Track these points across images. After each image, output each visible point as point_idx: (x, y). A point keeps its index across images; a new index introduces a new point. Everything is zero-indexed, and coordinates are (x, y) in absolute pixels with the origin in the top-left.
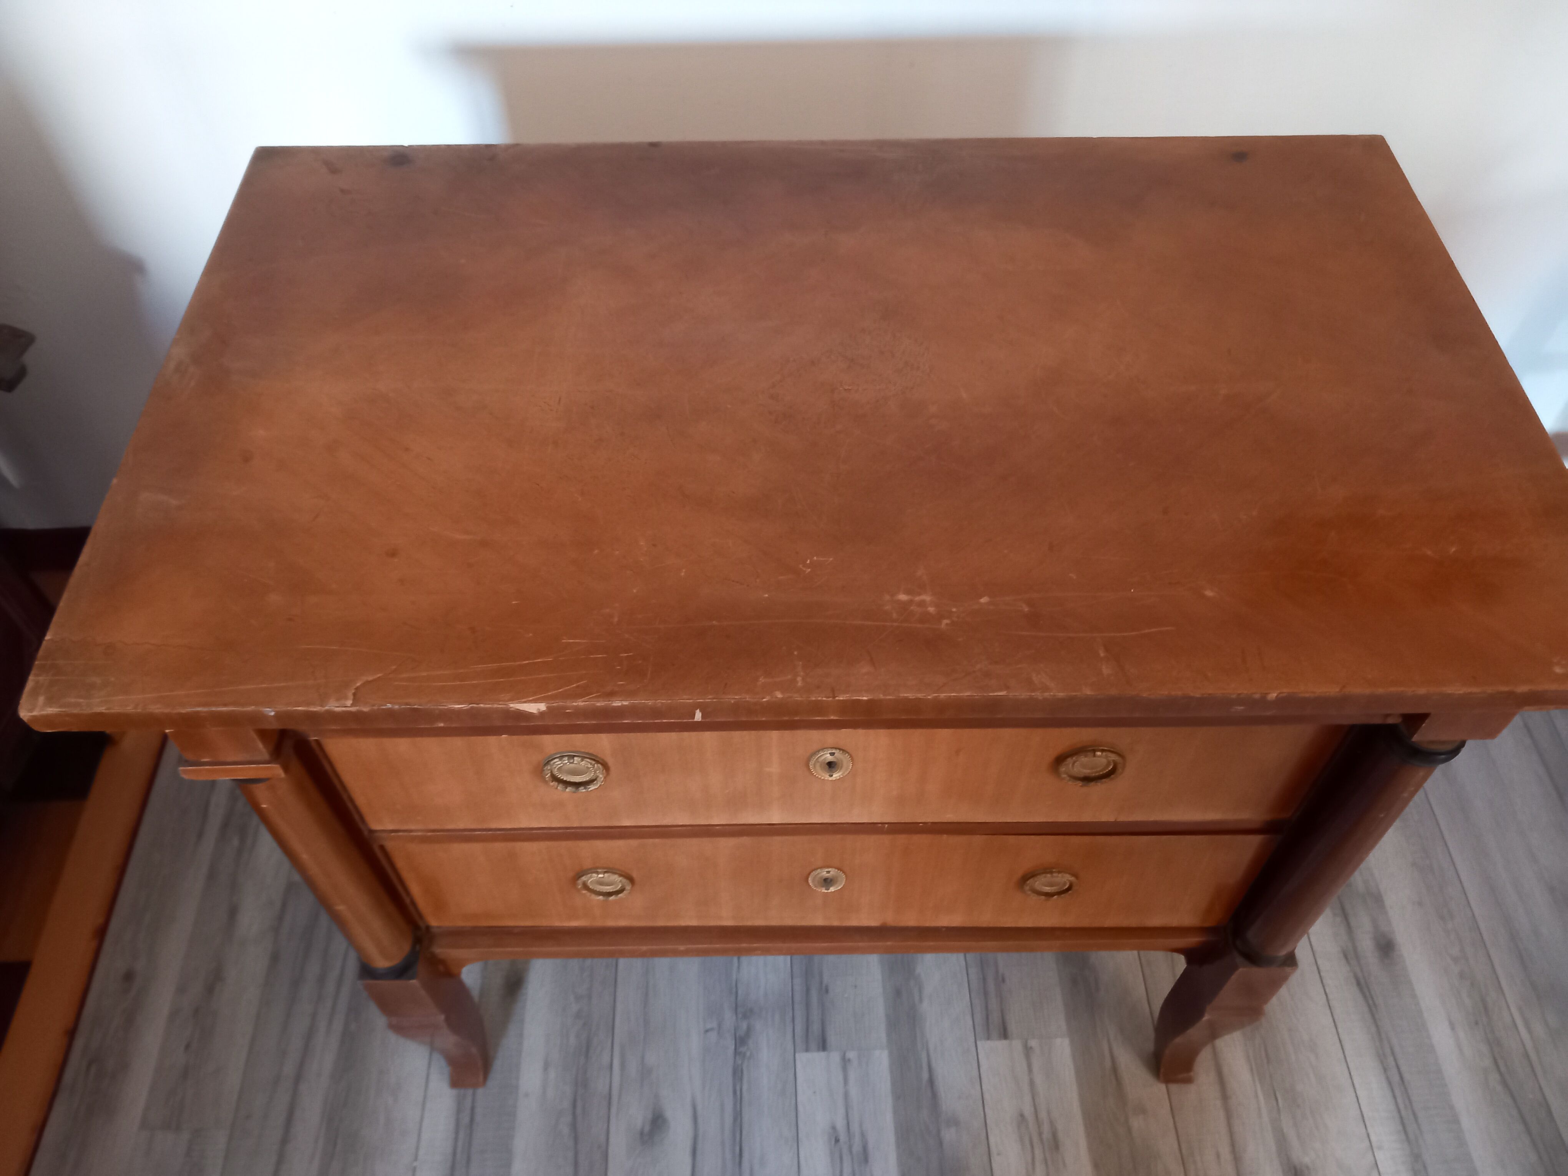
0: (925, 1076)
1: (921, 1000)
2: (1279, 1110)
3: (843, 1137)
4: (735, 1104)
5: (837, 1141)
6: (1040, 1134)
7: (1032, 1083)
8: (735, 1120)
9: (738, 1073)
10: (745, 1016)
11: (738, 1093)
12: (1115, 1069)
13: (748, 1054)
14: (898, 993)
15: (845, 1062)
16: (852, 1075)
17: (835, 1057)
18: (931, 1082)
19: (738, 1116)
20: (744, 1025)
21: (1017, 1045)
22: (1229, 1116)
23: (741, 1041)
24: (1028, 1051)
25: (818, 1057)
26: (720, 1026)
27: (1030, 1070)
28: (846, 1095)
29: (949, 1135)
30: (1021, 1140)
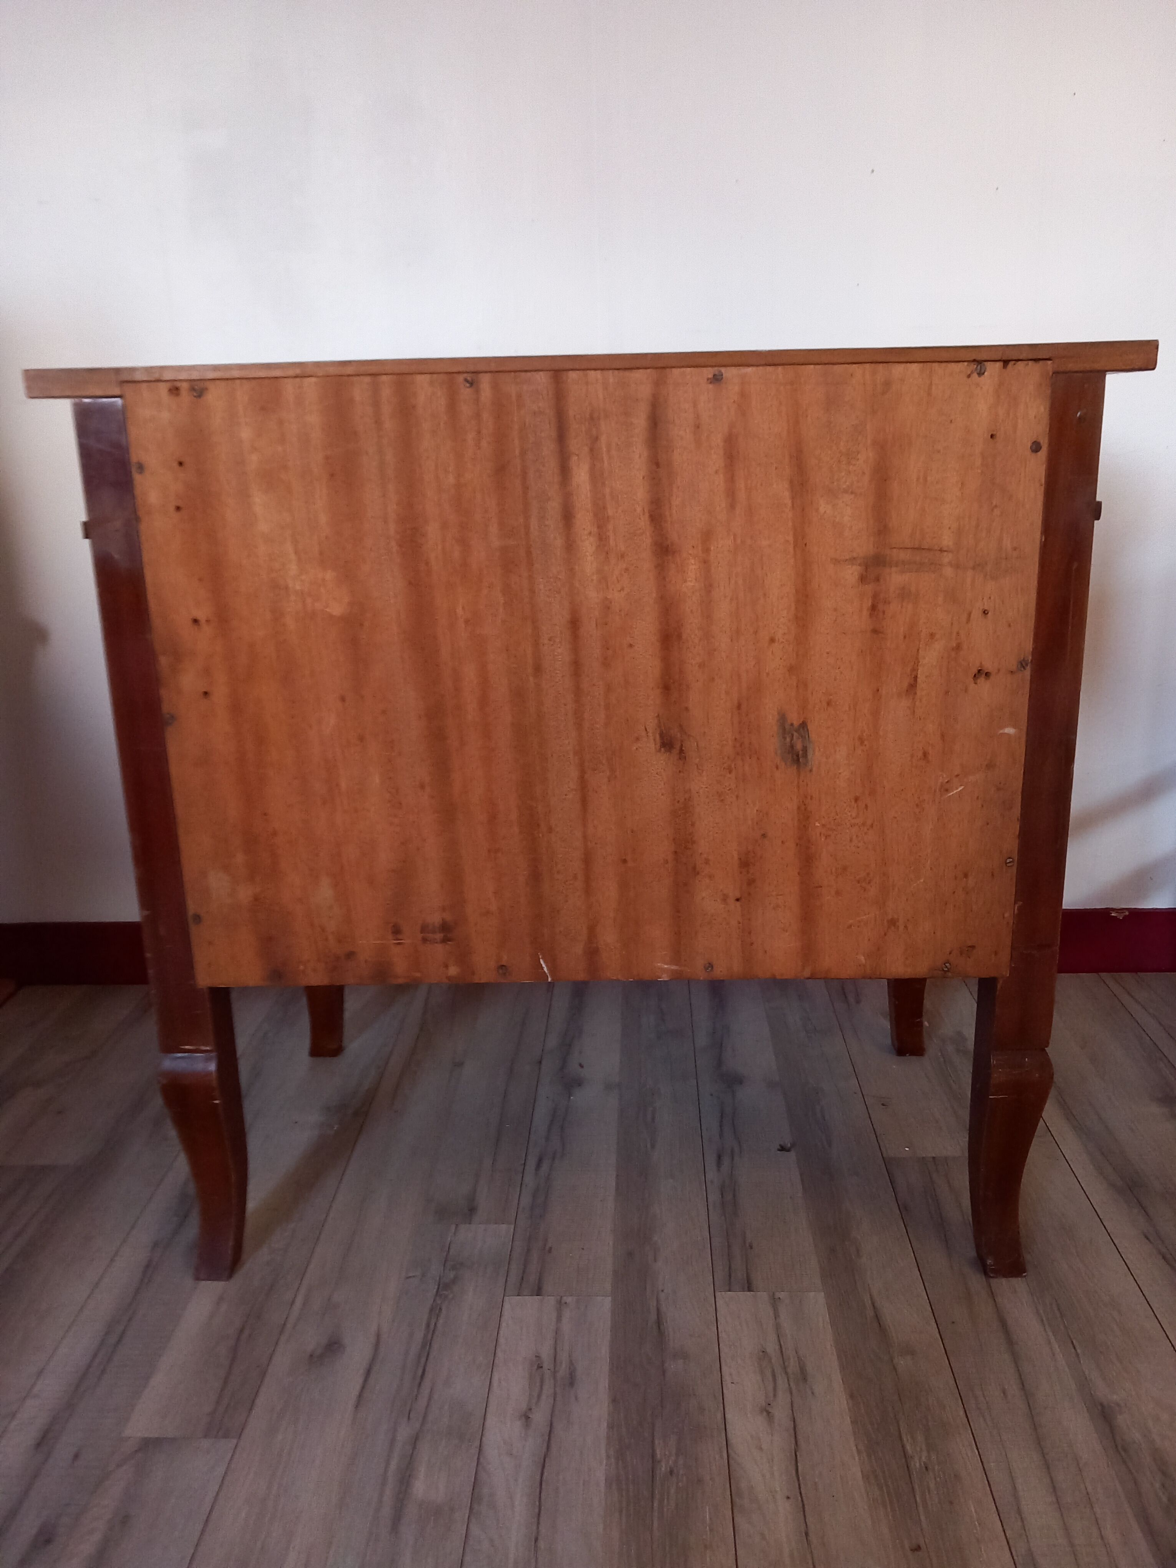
0: (653, 1316)
1: (655, 1261)
2: (1077, 1355)
3: (547, 1364)
4: (425, 1336)
5: (540, 1367)
6: (785, 1368)
7: (778, 1327)
8: (423, 1346)
9: (435, 1311)
10: (454, 1268)
11: (432, 1326)
12: (877, 1317)
13: (451, 1296)
14: (630, 1254)
15: (560, 1305)
16: (567, 1314)
17: (550, 1301)
18: (659, 1322)
19: (427, 1344)
20: (452, 1275)
21: (763, 1296)
22: (1016, 1358)
23: (444, 1288)
24: (774, 1301)
25: (531, 1302)
26: (423, 1275)
27: (776, 1316)
28: (557, 1331)
29: (674, 1367)
30: (762, 1372)
